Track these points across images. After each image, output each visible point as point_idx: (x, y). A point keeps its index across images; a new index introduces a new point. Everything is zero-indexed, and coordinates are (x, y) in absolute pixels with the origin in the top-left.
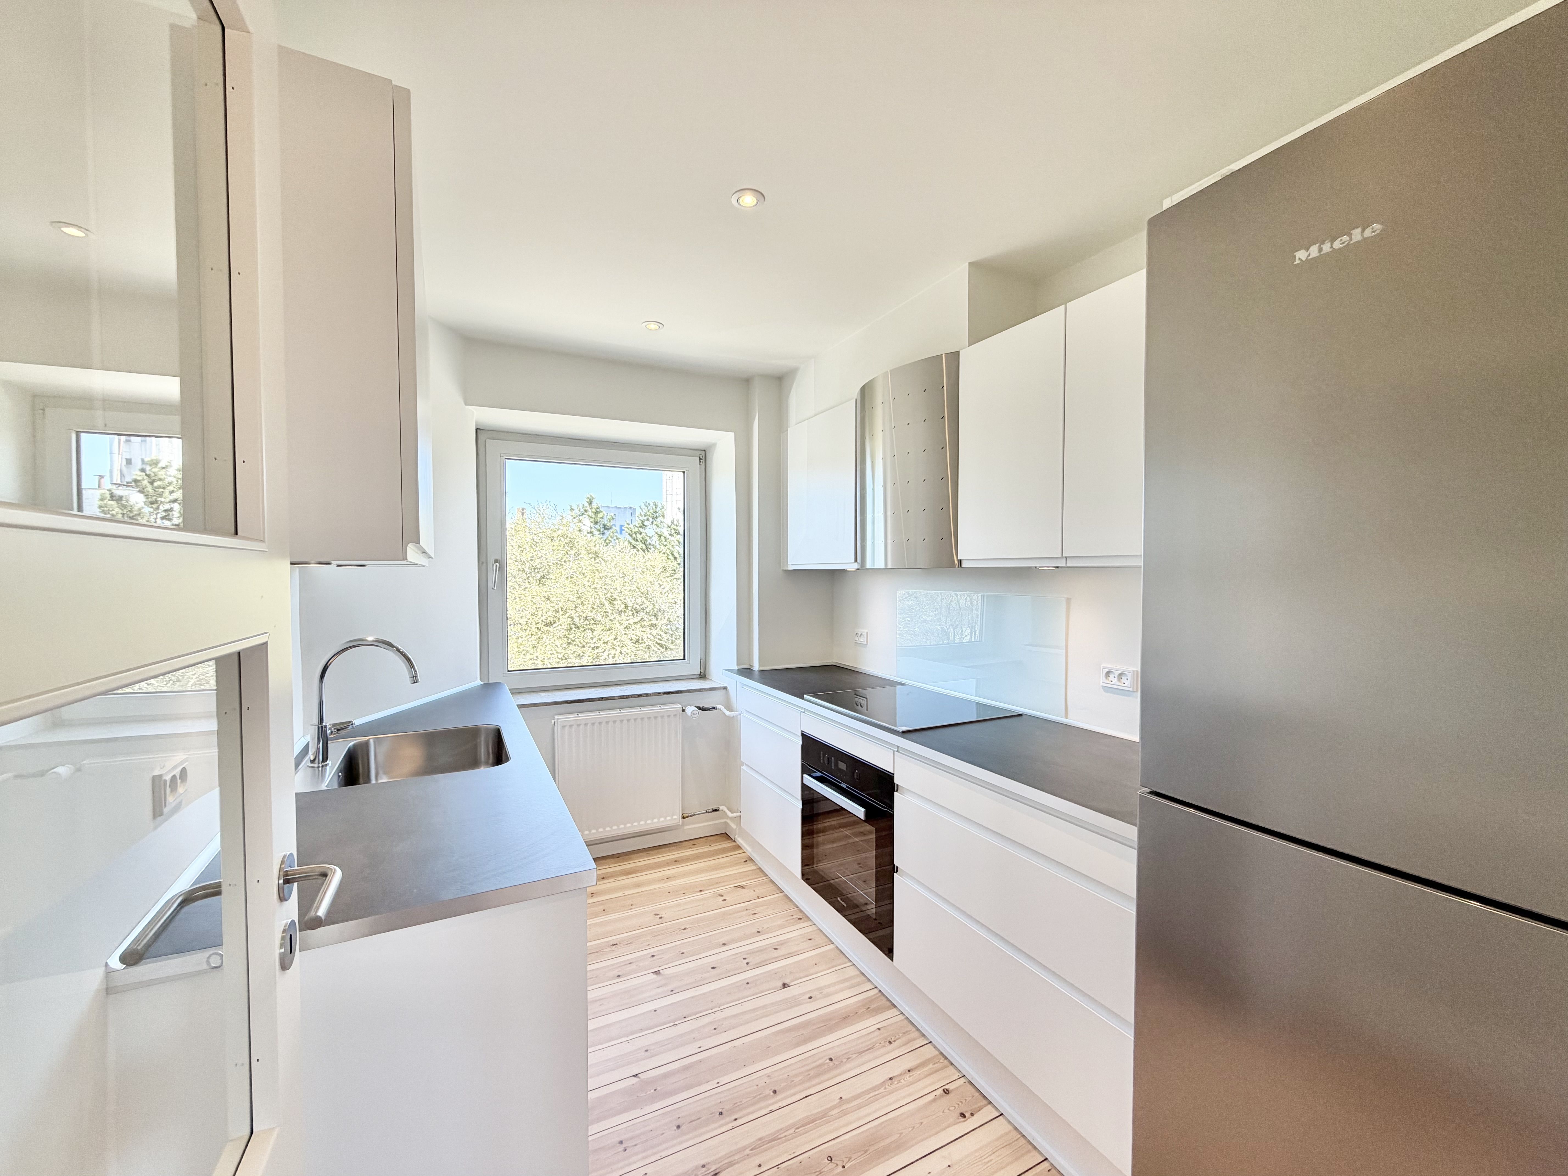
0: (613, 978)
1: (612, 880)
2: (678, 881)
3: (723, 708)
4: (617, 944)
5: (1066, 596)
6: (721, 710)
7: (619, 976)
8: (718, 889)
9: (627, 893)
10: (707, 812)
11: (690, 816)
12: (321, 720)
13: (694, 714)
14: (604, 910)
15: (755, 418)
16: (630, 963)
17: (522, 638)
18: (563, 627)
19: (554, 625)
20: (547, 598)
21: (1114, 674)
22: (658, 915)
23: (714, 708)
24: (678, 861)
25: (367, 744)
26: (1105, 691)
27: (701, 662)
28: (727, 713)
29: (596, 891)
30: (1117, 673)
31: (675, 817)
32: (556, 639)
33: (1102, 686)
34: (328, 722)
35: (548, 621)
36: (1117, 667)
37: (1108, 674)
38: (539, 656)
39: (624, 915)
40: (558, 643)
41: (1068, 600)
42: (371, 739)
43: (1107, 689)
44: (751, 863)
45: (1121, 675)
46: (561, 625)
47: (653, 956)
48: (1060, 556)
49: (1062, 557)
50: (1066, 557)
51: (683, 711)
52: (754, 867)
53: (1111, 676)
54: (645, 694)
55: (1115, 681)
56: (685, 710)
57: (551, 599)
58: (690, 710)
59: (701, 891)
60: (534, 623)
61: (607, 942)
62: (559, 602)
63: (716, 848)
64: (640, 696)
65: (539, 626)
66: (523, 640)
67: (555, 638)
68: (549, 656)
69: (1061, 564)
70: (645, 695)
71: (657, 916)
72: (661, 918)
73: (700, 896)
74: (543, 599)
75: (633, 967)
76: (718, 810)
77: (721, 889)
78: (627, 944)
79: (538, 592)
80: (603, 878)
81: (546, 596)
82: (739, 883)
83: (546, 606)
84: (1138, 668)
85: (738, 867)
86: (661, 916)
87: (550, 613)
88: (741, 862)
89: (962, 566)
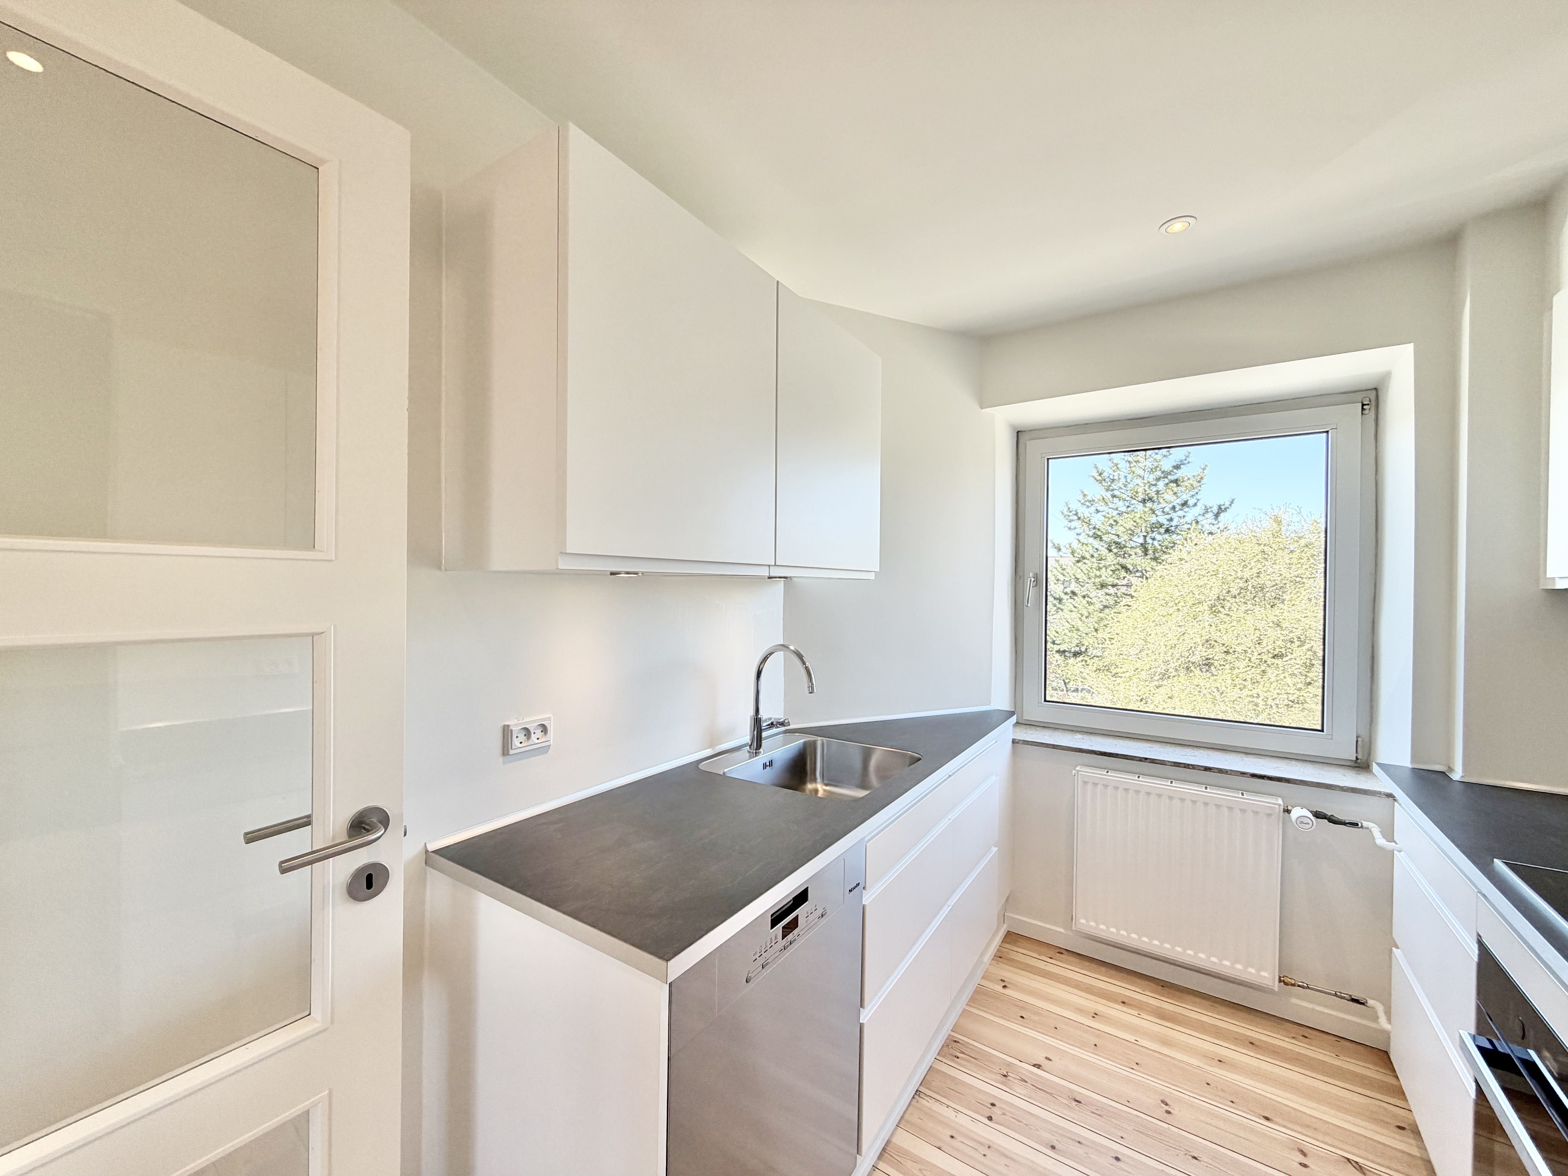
0: (1046, 1145)
1: (1135, 1013)
2: (1235, 1076)
3: (1376, 832)
4: (1080, 1102)
6: (1370, 831)
7: (1053, 1147)
8: (1308, 1139)
9: (1143, 1042)
10: (1336, 995)
11: (1299, 986)
12: (757, 710)
13: (1302, 822)
14: (1095, 1045)
15: (1465, 302)
16: (1079, 1142)
17: (1239, 669)
18: (1298, 661)
19: (1285, 659)
20: (1277, 624)
22: (1167, 1104)
23: (1355, 825)
24: (1257, 1046)
25: (815, 742)
27: (1357, 741)
28: (1380, 841)
29: (1101, 1014)
31: (1264, 974)
32: (1287, 676)
34: (763, 714)
35: (1276, 653)
38: (1261, 694)
39: (1115, 1069)
40: (1289, 680)
42: (819, 740)
44: (1414, 1139)
46: (1296, 659)
47: (1117, 1159)
51: (1288, 811)
52: (1415, 1152)
54: (1217, 769)
56: (1291, 811)
57: (1282, 624)
58: (1296, 812)
59: (1267, 1119)
60: (1256, 653)
61: (1071, 1090)
62: (1294, 630)
63: (1346, 1066)
64: (1207, 769)
65: (1264, 657)
66: (1239, 671)
67: (1286, 674)
68: (1275, 696)
70: (1216, 771)
71: (1163, 1105)
72: (1168, 1112)
73: (1263, 1126)
74: (1271, 624)
75: (1080, 1150)
76: (1363, 1004)
77: (1308, 1141)
78: (1095, 1113)
79: (1264, 615)
80: (1124, 1003)
81: (1276, 621)
82: (1358, 1156)
83: (1273, 633)
85: (1373, 1127)
86: (1169, 1110)
87: (1279, 643)
88: (1390, 1123)
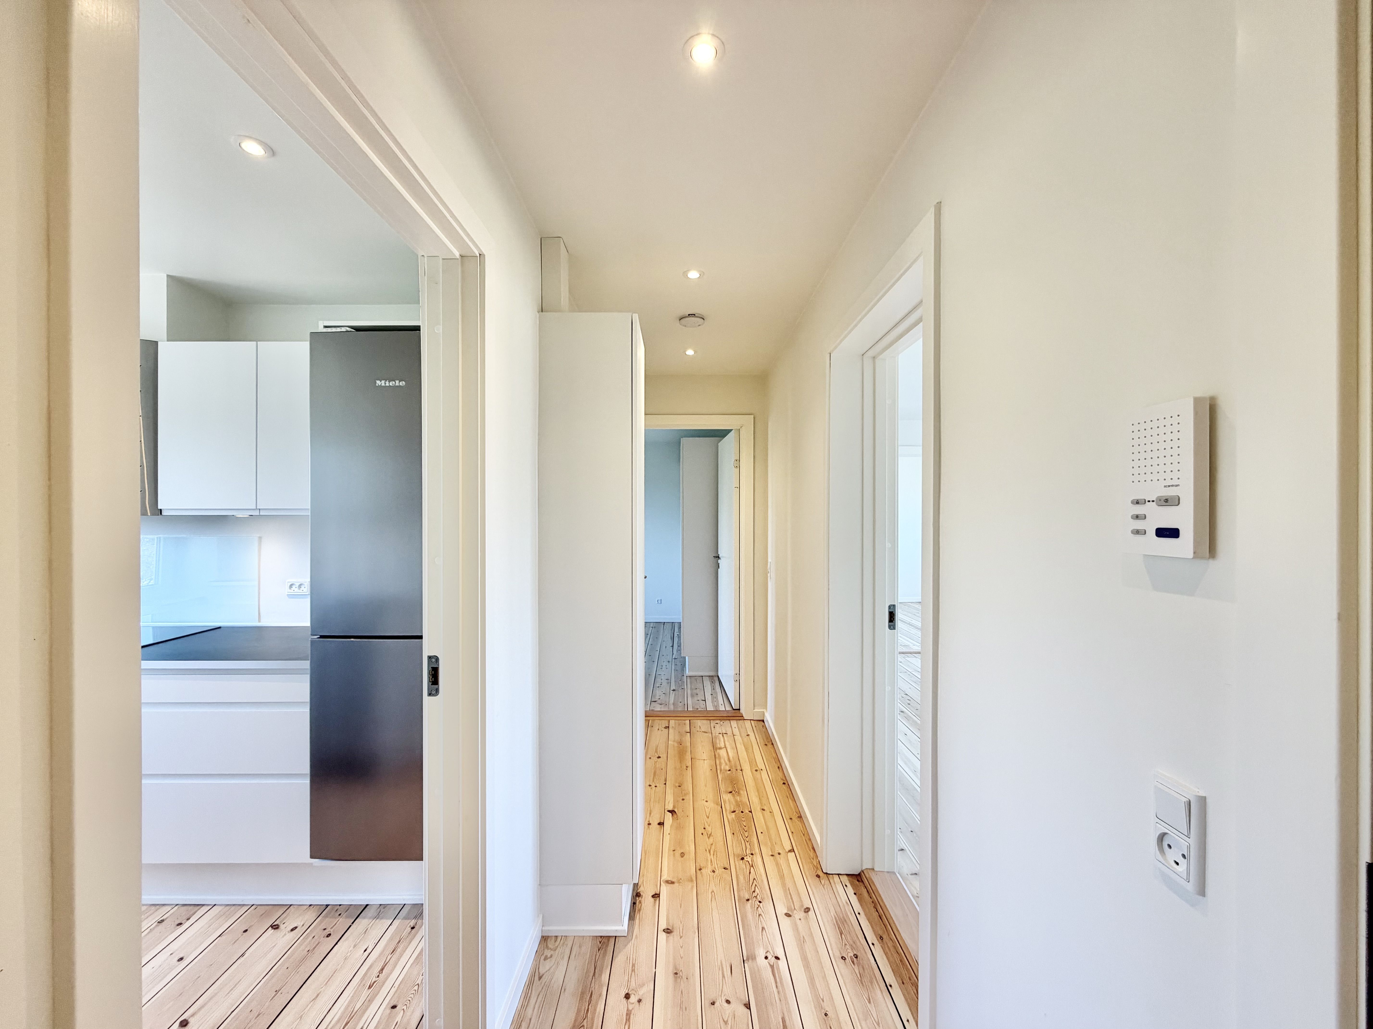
5: (259, 536)
21: (296, 585)
26: (290, 598)
30: (297, 585)
33: (287, 595)
36: (297, 581)
37: (291, 586)
41: (260, 538)
43: (290, 596)
45: (300, 586)
48: (255, 508)
49: (257, 509)
50: (260, 509)
53: (294, 587)
55: (296, 590)
69: (257, 513)
84: (309, 580)
89: (162, 514)
